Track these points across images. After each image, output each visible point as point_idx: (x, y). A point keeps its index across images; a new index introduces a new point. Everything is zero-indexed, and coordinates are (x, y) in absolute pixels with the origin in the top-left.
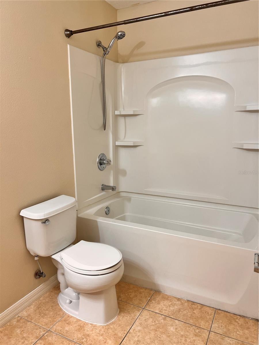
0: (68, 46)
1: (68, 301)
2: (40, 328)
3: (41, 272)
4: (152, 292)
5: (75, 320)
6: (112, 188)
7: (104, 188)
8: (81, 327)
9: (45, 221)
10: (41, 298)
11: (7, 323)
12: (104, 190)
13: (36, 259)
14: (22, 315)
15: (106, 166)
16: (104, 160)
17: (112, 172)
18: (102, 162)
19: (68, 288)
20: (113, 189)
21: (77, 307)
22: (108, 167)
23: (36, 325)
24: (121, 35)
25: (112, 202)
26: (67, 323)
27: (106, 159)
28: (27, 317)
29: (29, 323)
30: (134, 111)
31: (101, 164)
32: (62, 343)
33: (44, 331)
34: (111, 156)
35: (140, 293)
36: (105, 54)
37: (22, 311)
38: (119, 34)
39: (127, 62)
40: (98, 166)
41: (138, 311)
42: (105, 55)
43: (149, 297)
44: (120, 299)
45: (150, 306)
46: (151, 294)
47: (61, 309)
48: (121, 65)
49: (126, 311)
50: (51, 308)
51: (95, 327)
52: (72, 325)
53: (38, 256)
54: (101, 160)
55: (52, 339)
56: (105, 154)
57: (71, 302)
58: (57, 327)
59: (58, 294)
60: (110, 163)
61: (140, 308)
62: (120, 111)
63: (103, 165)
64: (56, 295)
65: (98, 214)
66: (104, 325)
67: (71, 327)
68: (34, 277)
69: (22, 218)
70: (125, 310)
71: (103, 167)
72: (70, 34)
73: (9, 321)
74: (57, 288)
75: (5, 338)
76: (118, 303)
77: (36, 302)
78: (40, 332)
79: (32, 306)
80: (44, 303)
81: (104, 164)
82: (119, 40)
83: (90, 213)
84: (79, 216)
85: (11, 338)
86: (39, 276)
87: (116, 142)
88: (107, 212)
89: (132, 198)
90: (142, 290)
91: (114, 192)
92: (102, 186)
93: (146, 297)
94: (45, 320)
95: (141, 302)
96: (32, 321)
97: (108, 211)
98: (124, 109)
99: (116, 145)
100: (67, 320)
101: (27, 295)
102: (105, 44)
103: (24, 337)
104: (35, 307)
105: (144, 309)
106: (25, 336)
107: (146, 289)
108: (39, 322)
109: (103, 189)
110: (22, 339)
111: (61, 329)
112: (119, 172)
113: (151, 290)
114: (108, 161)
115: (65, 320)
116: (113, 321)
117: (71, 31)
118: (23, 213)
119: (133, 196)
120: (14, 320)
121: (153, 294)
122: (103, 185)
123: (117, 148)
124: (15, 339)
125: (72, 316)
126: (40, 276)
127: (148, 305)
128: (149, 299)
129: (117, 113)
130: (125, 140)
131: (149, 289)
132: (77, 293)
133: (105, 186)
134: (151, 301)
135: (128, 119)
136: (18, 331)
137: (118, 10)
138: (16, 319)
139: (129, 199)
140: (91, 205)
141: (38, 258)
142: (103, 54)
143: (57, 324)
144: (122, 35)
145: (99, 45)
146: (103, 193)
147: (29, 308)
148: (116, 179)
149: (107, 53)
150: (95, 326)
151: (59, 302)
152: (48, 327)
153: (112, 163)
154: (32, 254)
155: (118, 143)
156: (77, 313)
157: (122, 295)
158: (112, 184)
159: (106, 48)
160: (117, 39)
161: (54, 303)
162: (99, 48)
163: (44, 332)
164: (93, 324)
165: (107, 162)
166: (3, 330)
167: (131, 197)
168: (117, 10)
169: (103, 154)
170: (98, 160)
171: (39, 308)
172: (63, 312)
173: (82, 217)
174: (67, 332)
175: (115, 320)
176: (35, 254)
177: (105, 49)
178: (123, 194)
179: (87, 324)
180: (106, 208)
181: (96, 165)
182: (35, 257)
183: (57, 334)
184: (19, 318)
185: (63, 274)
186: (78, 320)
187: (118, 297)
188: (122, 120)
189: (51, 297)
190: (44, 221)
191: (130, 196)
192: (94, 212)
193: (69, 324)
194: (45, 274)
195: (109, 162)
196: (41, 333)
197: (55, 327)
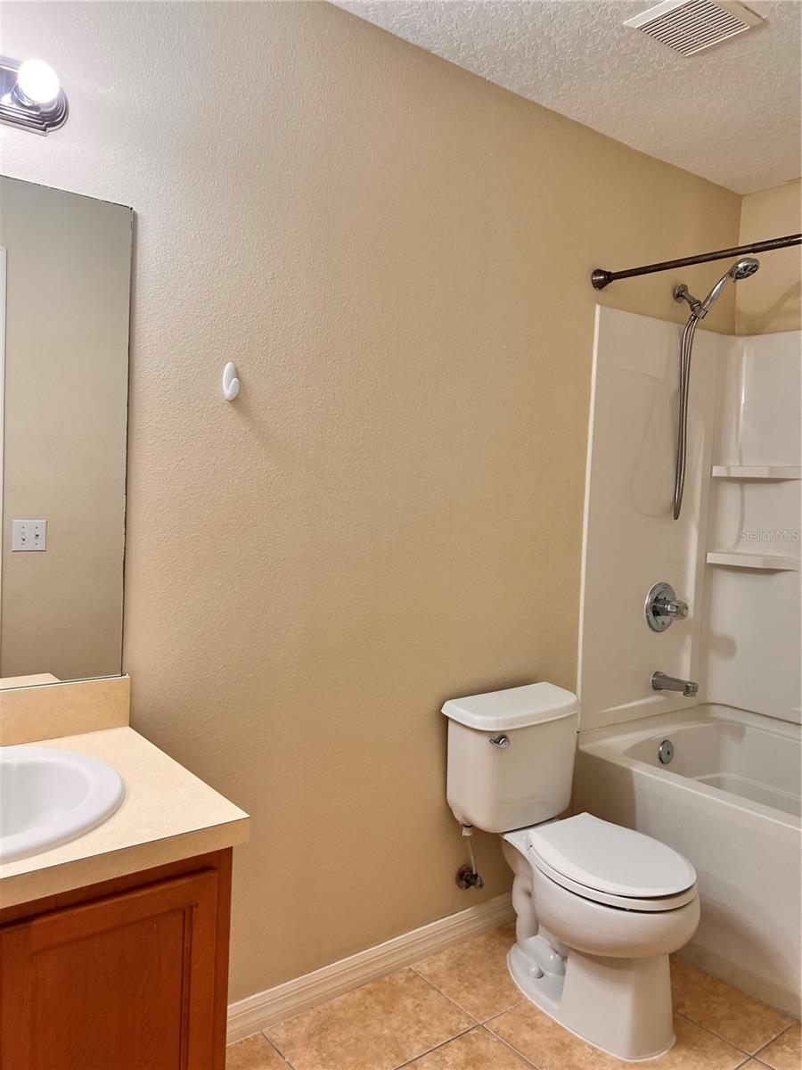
0: (598, 307)
1: (534, 970)
2: (460, 1014)
3: (472, 871)
4: (786, 1023)
5: (550, 1024)
6: (685, 688)
7: (661, 683)
8: (563, 1044)
9: (499, 738)
10: (466, 945)
11: (384, 976)
12: (660, 689)
13: (466, 833)
14: (419, 969)
15: (670, 623)
16: (668, 603)
17: (689, 640)
18: (661, 608)
19: (538, 936)
20: (688, 689)
21: (557, 992)
22: (677, 623)
23: (449, 1003)
24: (745, 268)
25: (681, 728)
26: (528, 1025)
27: (674, 599)
28: (430, 977)
29: (434, 993)
30: (772, 469)
31: (656, 613)
32: (513, 1064)
33: (469, 1023)
34: (689, 592)
35: (748, 1014)
36: (695, 317)
37: (419, 959)
38: (741, 265)
39: (760, 334)
40: (647, 617)
41: (736, 1058)
42: (694, 320)
43: (774, 1032)
44: (682, 1011)
45: (774, 1057)
46: (781, 1026)
47: (513, 986)
48: (741, 341)
49: (696, 1048)
50: (488, 973)
51: (601, 1059)
52: (539, 1032)
53: (471, 826)
54: (656, 600)
55: (487, 1047)
56: (672, 585)
57: (541, 975)
58: (500, 1024)
59: (509, 947)
60: (684, 613)
61: (742, 1054)
62: (728, 468)
63: (662, 617)
64: (503, 948)
65: (637, 752)
66: (628, 1060)
67: (537, 1036)
68: (455, 883)
69: (446, 719)
70: (696, 1045)
71: (663, 623)
72: (604, 279)
73: (390, 972)
74: (506, 931)
75: (378, 1008)
76: (675, 1020)
77: (452, 949)
78: (459, 1023)
79: (443, 957)
80: (471, 958)
81: (667, 613)
82: (738, 281)
83: (614, 745)
84: (583, 748)
85: (391, 1012)
86: (467, 881)
87: (708, 554)
88: (666, 756)
89: (748, 728)
90: (752, 1008)
91: (690, 701)
92: (654, 676)
93: (764, 1030)
94: (473, 999)
95: (747, 1039)
96: (442, 991)
97: (669, 753)
98: (741, 461)
99: (708, 561)
100: (529, 1016)
101: (434, 923)
102: (696, 292)
103: (420, 1022)
104: (451, 961)
105: (752, 1057)
106: (423, 1018)
107: (768, 1007)
108: (457, 998)
109: (656, 687)
110: (416, 1024)
111: (512, 1032)
112: (711, 644)
113: (786, 1015)
114: (677, 607)
115: (523, 1016)
116: (654, 1060)
117: (610, 273)
118: (450, 709)
119: (751, 721)
120: (400, 975)
121: (790, 1028)
122: (656, 674)
123: (709, 571)
124: (399, 1018)
125: (541, 1012)
126: (469, 884)
127: (766, 1052)
128: (774, 1037)
129: (718, 471)
130: (738, 551)
131: (777, 1011)
132: (560, 955)
133: (665, 677)
134: (778, 1045)
135: (752, 491)
136: (409, 1003)
137: (745, 196)
138: (405, 974)
139: (739, 732)
140: (616, 726)
141: (471, 831)
142: (690, 318)
143: (502, 1017)
144: (749, 268)
145: (680, 294)
146: (657, 698)
147: (434, 957)
148: (701, 662)
149: (701, 315)
150: (601, 1056)
151: (510, 965)
152: (480, 1019)
153: (691, 612)
154: (458, 816)
155: (712, 558)
156: (556, 1006)
157: (688, 1003)
158: (685, 675)
159: (698, 302)
160: (733, 279)
161: (496, 963)
162: (680, 302)
163: (467, 1026)
164: (597, 1050)
165: (675, 610)
166: (375, 989)
167: (746, 725)
168: (739, 198)
169: (666, 586)
170: (647, 600)
171: (459, 965)
172: (518, 994)
173: (591, 753)
174: (526, 1044)
175: (660, 1059)
176: (466, 819)
177: (697, 308)
178: (717, 712)
179: (582, 1044)
180: (664, 742)
181: (642, 615)
182: (465, 829)
183: (499, 1041)
184: (411, 974)
185: (529, 894)
186: (556, 1027)
187: (677, 1006)
188: (731, 495)
189: (489, 949)
190: (496, 737)
191: (744, 721)
192: (627, 746)
193: (532, 1026)
194: (481, 881)
195: (681, 611)
196: (462, 1026)
197: (497, 1022)
